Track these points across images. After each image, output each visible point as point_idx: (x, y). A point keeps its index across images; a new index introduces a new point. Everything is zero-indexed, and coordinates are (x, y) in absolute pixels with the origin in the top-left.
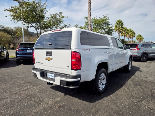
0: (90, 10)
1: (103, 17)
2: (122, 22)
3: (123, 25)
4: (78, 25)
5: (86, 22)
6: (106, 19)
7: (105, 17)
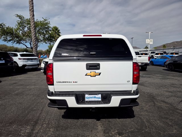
0: (32, 8)
1: (43, 20)
2: (59, 29)
3: (60, 33)
4: (4, 25)
5: (19, 22)
6: (47, 24)
7: (45, 20)
